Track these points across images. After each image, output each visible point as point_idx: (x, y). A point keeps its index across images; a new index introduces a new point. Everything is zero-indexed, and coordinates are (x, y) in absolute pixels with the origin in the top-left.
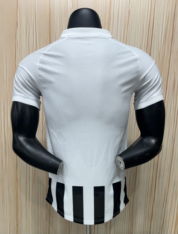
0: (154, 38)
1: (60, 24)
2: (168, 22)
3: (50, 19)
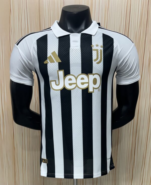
0: (131, 21)
1: (48, 10)
2: (143, 7)
3: (39, 6)
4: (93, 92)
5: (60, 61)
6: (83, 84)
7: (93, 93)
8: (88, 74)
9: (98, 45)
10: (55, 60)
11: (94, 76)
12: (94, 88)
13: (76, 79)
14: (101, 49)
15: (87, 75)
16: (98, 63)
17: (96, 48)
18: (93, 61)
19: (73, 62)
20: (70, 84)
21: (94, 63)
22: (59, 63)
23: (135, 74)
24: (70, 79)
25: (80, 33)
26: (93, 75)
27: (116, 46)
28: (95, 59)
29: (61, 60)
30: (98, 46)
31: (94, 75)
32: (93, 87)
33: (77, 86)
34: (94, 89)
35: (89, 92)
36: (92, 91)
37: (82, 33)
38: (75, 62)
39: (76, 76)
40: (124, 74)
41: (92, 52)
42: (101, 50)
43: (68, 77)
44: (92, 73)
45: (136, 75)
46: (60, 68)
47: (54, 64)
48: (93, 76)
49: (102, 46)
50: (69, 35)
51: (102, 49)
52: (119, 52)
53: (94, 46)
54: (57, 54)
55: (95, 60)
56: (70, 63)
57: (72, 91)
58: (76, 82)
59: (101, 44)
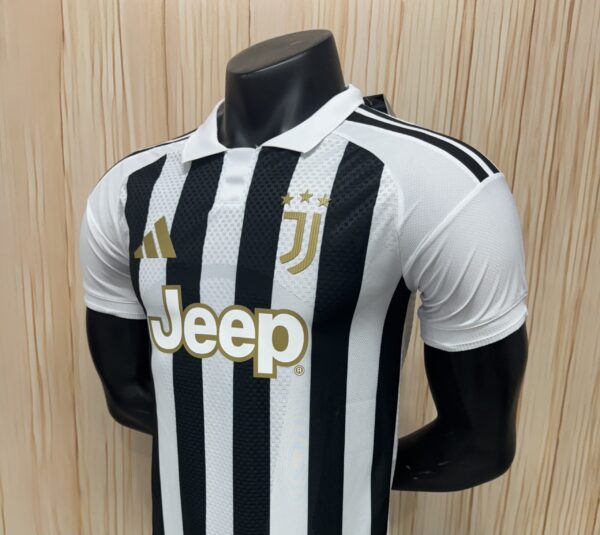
4: (274, 375)
5: (173, 255)
6: (237, 342)
7: (272, 381)
8: (256, 309)
9: (312, 195)
10: (158, 251)
11: (276, 318)
12: (276, 363)
13: (218, 321)
14: (320, 212)
15: (253, 311)
16: (295, 270)
17: (297, 207)
18: (278, 262)
19: (211, 262)
20: (201, 338)
21: (281, 271)
22: (170, 261)
23: (482, 316)
24: (200, 321)
25: (259, 145)
26: (271, 315)
27: (388, 200)
28: (286, 252)
29: (176, 252)
30: (311, 199)
31: (275, 313)
32: (274, 360)
33: (218, 347)
34: (278, 367)
35: (255, 376)
36: (270, 371)
37: (263, 147)
38: (217, 262)
39: (218, 313)
40: (435, 309)
41: (279, 225)
42: (316, 217)
43: (195, 312)
44: (269, 307)
45: (485, 318)
46: (171, 280)
47: (156, 265)
48: (274, 317)
49: (328, 198)
50: (221, 156)
51: (323, 211)
52: (399, 222)
53: (292, 198)
54: (169, 230)
55: (286, 259)
56: (203, 264)
57: (204, 362)
58: (215, 334)
59: (324, 191)
